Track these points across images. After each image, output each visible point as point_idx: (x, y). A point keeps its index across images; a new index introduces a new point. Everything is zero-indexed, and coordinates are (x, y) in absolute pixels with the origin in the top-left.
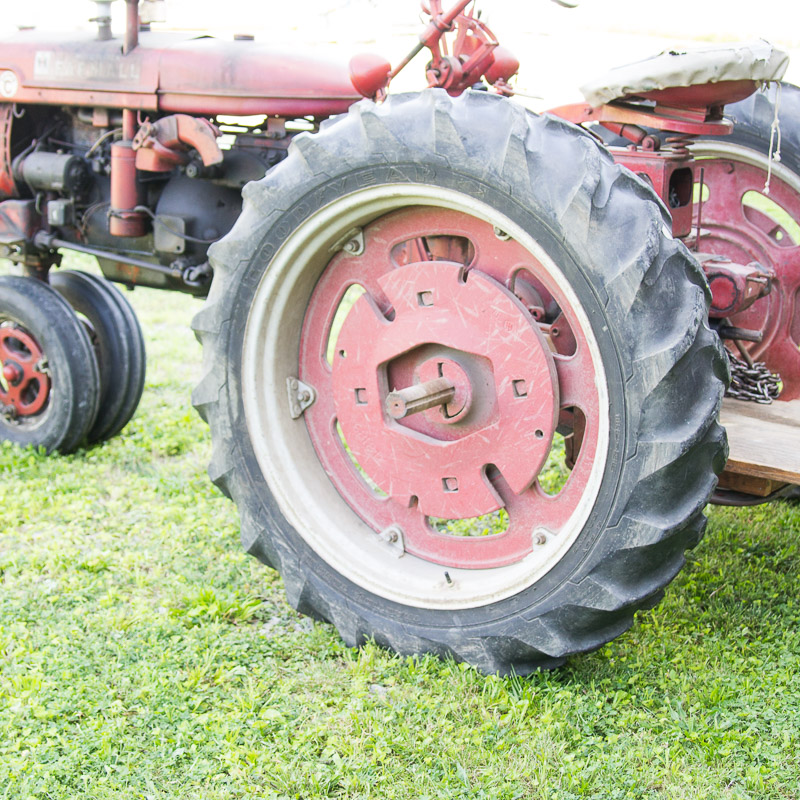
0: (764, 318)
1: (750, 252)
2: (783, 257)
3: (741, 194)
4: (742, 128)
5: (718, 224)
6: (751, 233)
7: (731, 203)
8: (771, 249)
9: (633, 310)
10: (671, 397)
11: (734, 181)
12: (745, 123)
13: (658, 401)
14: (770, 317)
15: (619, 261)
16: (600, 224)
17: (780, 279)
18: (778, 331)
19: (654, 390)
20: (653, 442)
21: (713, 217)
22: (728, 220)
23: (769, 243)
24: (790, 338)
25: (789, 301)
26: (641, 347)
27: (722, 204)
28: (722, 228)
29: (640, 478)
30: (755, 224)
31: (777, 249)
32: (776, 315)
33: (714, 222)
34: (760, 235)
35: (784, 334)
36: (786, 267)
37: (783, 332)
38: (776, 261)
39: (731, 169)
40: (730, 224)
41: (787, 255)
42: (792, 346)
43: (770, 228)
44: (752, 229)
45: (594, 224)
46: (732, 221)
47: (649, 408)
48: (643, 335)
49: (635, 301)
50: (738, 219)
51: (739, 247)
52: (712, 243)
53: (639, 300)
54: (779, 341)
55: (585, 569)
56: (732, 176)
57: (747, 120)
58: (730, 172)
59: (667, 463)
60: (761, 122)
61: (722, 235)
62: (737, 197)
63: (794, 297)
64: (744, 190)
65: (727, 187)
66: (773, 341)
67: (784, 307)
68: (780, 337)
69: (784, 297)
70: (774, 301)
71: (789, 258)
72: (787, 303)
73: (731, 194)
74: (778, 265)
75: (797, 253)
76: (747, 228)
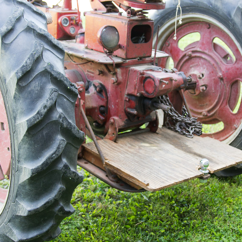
0: (217, 95)
1: (213, 65)
2: (226, 69)
3: (212, 38)
4: (209, 8)
5: (202, 51)
6: (214, 57)
7: (208, 42)
8: (222, 64)
9: (14, 97)
10: (30, 144)
11: (210, 32)
12: (211, 6)
13: (24, 146)
14: (220, 95)
15: (12, 71)
16: (6, 52)
17: (224, 78)
18: (222, 102)
19: (22, 140)
20: (23, 166)
21: (201, 48)
22: (206, 50)
23: (221, 62)
24: (228, 106)
25: (228, 89)
26: (18, 117)
27: (204, 42)
28: (203, 53)
29: (20, 183)
30: (217, 53)
31: (224, 65)
32: (222, 94)
33: (200, 50)
34: (218, 58)
35: (225, 104)
36: (227, 73)
37: (225, 102)
38: (223, 70)
39: (208, 27)
40: (207, 52)
41: (228, 68)
42: (228, 109)
43: (223, 55)
44: (215, 55)
45: (3, 51)
46: (207, 50)
47: (21, 149)
48: (19, 111)
49: (15, 93)
50: (210, 50)
51: (209, 62)
52: (200, 59)
53: (17, 93)
54: (222, 106)
55: (7, 220)
56: (209, 30)
57: (211, 5)
58: (209, 28)
59: (27, 178)
60: (217, 6)
61: (203, 56)
62: (210, 40)
63: (230, 87)
64: (214, 37)
65: (207, 35)
66: (220, 106)
67: (225, 91)
68: (223, 105)
69: (225, 87)
70: (221, 88)
71: (229, 69)
72: (227, 90)
73: (208, 38)
74: (223, 72)
75: (232, 67)
76: (213, 54)
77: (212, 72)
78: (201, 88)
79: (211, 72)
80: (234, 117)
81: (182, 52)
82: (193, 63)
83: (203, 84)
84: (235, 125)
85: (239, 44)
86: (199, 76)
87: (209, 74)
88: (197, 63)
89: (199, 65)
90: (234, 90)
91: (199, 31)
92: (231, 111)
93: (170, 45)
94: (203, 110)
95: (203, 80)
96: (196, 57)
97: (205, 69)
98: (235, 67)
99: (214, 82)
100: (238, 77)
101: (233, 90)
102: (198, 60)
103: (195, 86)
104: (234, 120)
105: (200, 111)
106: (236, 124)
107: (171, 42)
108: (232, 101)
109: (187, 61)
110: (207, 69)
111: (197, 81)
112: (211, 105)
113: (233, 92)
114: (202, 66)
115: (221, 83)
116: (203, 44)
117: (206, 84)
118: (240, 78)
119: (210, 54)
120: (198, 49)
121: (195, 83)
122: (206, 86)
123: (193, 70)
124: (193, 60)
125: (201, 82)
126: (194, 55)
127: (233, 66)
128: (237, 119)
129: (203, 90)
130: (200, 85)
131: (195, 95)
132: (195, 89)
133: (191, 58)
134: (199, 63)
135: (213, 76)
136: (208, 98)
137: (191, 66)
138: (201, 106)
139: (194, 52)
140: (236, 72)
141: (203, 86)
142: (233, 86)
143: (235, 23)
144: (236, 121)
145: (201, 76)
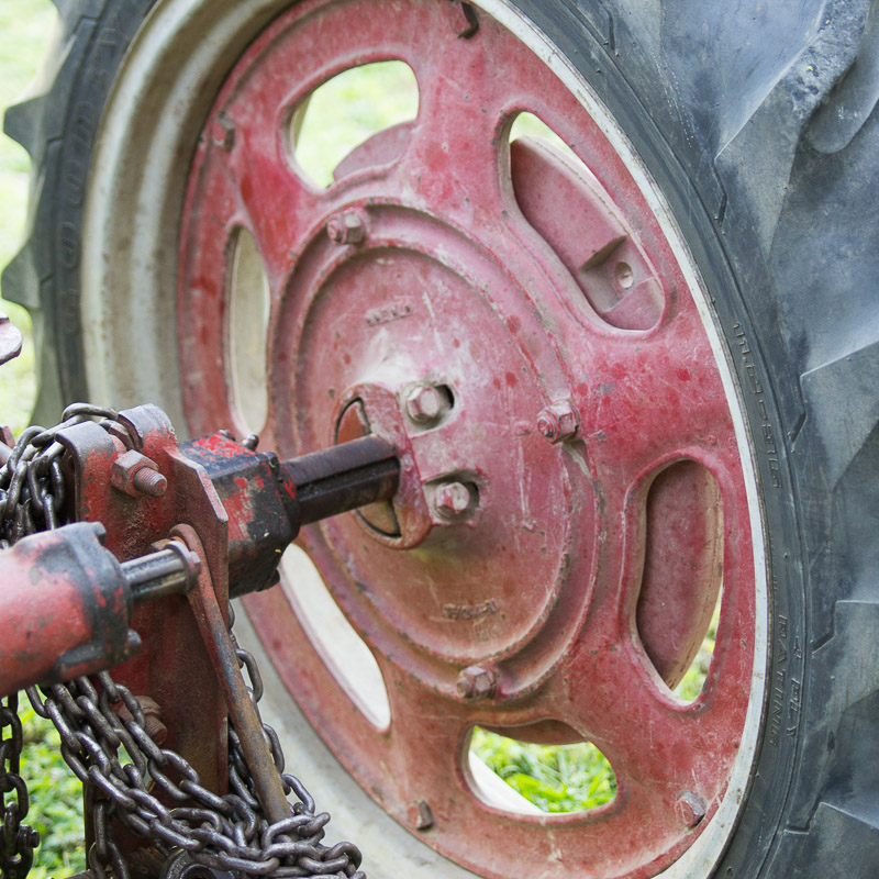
0: (554, 558)
1: (514, 324)
2: (601, 364)
3: (495, 117)
6: (517, 263)
7: (467, 147)
8: (571, 325)
11: (478, 67)
17: (589, 438)
18: (589, 615)
21: (422, 189)
22: (456, 206)
24: (633, 639)
25: (623, 520)
27: (445, 146)
28: (440, 225)
31: (590, 329)
33: (420, 204)
34: (546, 273)
35: (610, 627)
36: (607, 401)
38: (580, 372)
39: (466, 26)
40: (461, 219)
41: (612, 359)
44: (524, 248)
46: (468, 209)
50: (484, 205)
51: (484, 302)
52: (424, 274)
54: (592, 646)
56: (472, 48)
61: (444, 251)
62: (485, 128)
63: (642, 506)
64: (509, 103)
65: (459, 88)
66: (578, 642)
67: (602, 538)
68: (597, 638)
69: (602, 503)
70: (578, 508)
71: (619, 372)
72: (618, 527)
73: (469, 113)
74: (582, 389)
75: (642, 359)
76: (513, 238)
77: (511, 379)
78: (436, 497)
79: (503, 381)
80: (680, 733)
81: (315, 200)
82: (384, 294)
83: (446, 469)
84: (687, 798)
85: (661, 197)
86: (416, 403)
87: (488, 391)
88: (408, 301)
89: (424, 317)
90: (674, 527)
91: (408, 52)
92: (661, 686)
93: (240, 142)
94: (472, 652)
95: (447, 435)
96: (392, 250)
97: (464, 351)
98: (664, 358)
99: (527, 459)
100: (688, 439)
101: (662, 526)
102: (410, 272)
103: (395, 480)
104: (682, 758)
105: (450, 650)
106: (698, 787)
107: (243, 120)
108: (665, 606)
109: (342, 274)
110: (474, 352)
111: (401, 445)
112: (521, 618)
113: (667, 542)
114: (441, 329)
115: (574, 470)
116: (435, 159)
117: (471, 465)
118: (703, 443)
119: (486, 236)
120: (408, 197)
121: (393, 460)
122: (470, 481)
123: (383, 351)
124: (380, 273)
125: (433, 455)
126: (383, 234)
127: (651, 348)
128: (702, 746)
129: (447, 508)
130: (425, 476)
131: (398, 541)
132: (398, 504)
133: (363, 253)
134: (419, 301)
135: (518, 410)
136: (496, 568)
137: (371, 313)
138: (457, 615)
139: (381, 211)
140: (673, 398)
141: (448, 479)
142: (665, 498)
143: (622, 25)
144: (698, 760)
145: (432, 404)
